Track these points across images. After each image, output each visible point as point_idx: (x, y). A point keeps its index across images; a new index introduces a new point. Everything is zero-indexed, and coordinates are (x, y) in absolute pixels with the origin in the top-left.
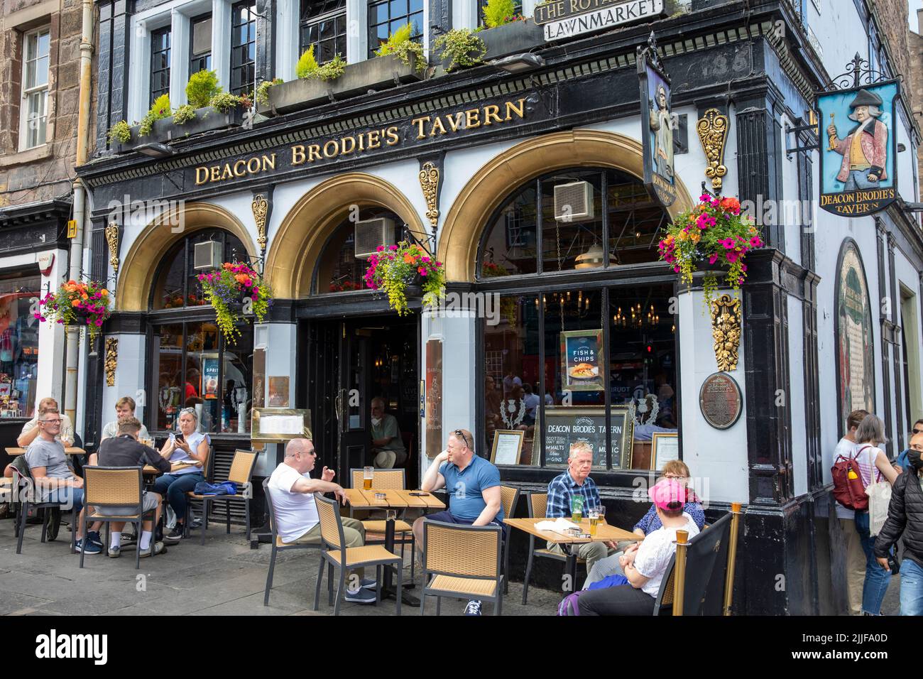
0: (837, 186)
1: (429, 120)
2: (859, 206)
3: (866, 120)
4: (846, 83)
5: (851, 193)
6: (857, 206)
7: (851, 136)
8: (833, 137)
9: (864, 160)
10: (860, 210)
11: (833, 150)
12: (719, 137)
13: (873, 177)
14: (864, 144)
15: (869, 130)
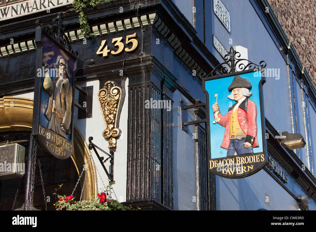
0: (221, 153)
3: (240, 99)
5: (232, 157)
7: (230, 112)
9: (241, 130)
11: (218, 123)
12: (114, 104)
13: (248, 144)
14: (240, 118)
15: (242, 107)
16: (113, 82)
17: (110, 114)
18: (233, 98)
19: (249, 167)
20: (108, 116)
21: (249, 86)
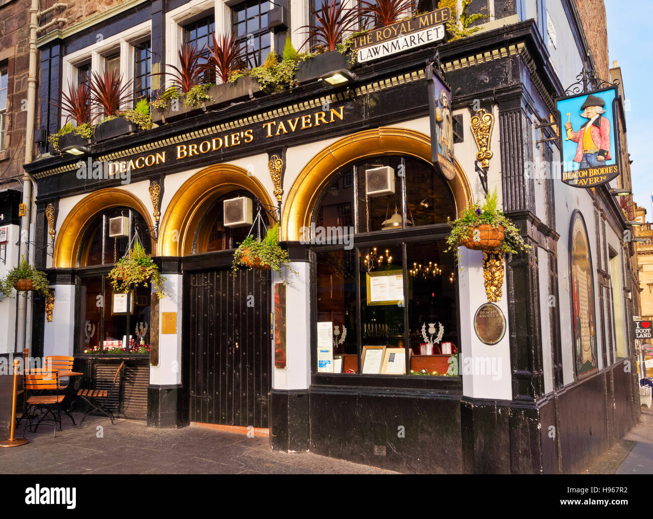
1: (275, 124)
2: (592, 179)
3: (593, 117)
4: (577, 90)
5: (584, 170)
6: (590, 179)
7: (583, 129)
8: (570, 130)
9: (594, 145)
10: (592, 182)
11: (570, 139)
12: (487, 130)
13: (601, 158)
14: (593, 134)
15: (597, 124)
16: (484, 110)
17: (483, 138)
18: (586, 117)
19: (602, 178)
20: (481, 140)
21: (603, 104)
